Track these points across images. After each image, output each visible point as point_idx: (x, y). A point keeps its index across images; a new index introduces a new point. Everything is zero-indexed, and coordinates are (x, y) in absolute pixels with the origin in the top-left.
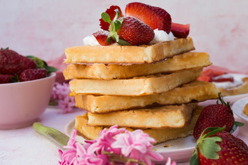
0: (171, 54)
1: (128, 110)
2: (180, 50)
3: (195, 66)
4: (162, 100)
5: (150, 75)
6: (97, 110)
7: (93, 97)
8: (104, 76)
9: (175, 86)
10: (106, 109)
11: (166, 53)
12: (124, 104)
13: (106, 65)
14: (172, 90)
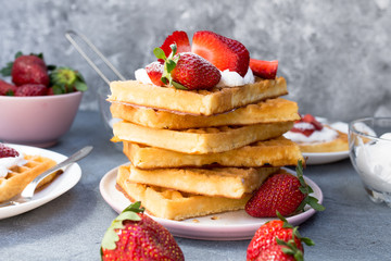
0: (244, 102)
1: (180, 168)
2: (261, 96)
3: (276, 120)
4: (226, 161)
5: (213, 127)
6: (140, 165)
7: (137, 146)
8: (151, 125)
9: (245, 143)
10: (151, 164)
11: (235, 101)
12: (176, 161)
13: (156, 110)
14: (240, 149)
